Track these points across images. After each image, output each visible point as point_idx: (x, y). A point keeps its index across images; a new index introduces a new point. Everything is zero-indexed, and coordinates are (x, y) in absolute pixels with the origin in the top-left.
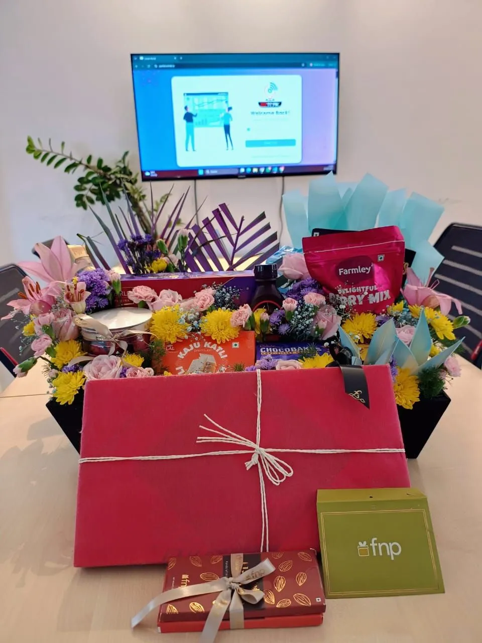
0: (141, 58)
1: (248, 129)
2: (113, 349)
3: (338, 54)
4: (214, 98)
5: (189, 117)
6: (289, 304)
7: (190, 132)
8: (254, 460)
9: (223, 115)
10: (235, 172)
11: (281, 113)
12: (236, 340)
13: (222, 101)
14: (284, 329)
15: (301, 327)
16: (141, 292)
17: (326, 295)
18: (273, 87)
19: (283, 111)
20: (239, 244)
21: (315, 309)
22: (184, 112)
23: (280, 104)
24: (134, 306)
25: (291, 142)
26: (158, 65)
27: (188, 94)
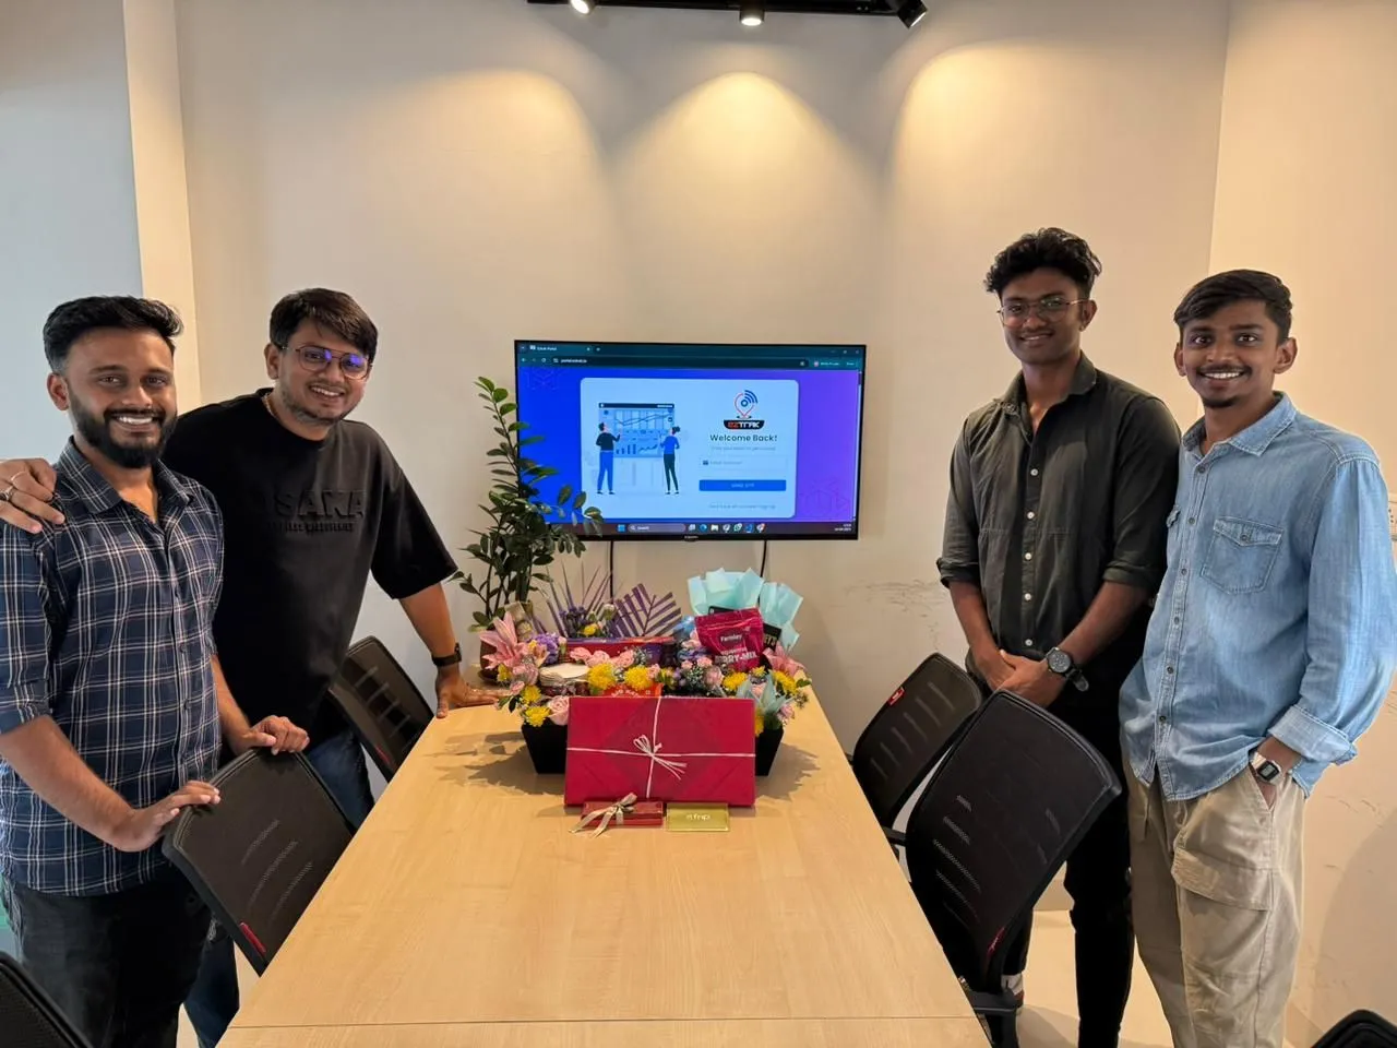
0: (533, 347)
1: (706, 463)
2: (564, 691)
3: (864, 347)
4: (651, 412)
5: (605, 441)
6: (687, 665)
7: (606, 464)
8: (656, 748)
9: (664, 438)
10: (680, 529)
11: (762, 439)
12: (648, 689)
13: (663, 417)
14: (682, 682)
15: (694, 682)
16: (580, 653)
17: (713, 659)
18: (750, 398)
19: (764, 435)
20: (651, 615)
21: (704, 669)
22: (598, 432)
23: (761, 424)
24: (573, 662)
25: (779, 486)
26: (560, 358)
27: (607, 405)
